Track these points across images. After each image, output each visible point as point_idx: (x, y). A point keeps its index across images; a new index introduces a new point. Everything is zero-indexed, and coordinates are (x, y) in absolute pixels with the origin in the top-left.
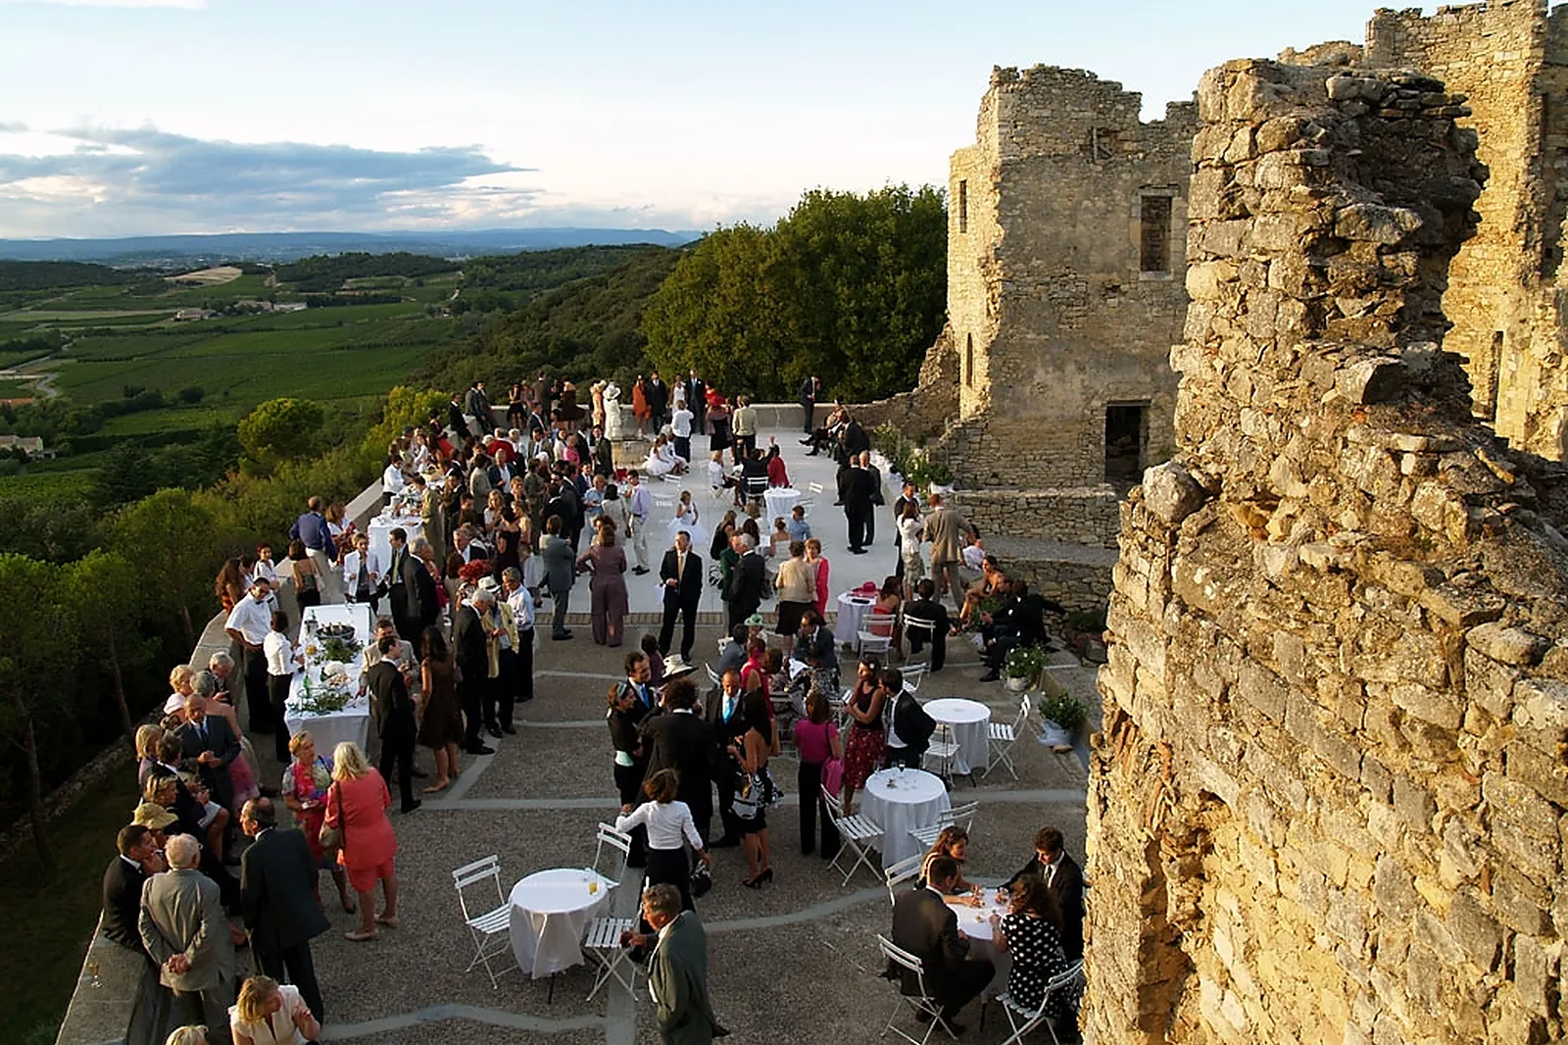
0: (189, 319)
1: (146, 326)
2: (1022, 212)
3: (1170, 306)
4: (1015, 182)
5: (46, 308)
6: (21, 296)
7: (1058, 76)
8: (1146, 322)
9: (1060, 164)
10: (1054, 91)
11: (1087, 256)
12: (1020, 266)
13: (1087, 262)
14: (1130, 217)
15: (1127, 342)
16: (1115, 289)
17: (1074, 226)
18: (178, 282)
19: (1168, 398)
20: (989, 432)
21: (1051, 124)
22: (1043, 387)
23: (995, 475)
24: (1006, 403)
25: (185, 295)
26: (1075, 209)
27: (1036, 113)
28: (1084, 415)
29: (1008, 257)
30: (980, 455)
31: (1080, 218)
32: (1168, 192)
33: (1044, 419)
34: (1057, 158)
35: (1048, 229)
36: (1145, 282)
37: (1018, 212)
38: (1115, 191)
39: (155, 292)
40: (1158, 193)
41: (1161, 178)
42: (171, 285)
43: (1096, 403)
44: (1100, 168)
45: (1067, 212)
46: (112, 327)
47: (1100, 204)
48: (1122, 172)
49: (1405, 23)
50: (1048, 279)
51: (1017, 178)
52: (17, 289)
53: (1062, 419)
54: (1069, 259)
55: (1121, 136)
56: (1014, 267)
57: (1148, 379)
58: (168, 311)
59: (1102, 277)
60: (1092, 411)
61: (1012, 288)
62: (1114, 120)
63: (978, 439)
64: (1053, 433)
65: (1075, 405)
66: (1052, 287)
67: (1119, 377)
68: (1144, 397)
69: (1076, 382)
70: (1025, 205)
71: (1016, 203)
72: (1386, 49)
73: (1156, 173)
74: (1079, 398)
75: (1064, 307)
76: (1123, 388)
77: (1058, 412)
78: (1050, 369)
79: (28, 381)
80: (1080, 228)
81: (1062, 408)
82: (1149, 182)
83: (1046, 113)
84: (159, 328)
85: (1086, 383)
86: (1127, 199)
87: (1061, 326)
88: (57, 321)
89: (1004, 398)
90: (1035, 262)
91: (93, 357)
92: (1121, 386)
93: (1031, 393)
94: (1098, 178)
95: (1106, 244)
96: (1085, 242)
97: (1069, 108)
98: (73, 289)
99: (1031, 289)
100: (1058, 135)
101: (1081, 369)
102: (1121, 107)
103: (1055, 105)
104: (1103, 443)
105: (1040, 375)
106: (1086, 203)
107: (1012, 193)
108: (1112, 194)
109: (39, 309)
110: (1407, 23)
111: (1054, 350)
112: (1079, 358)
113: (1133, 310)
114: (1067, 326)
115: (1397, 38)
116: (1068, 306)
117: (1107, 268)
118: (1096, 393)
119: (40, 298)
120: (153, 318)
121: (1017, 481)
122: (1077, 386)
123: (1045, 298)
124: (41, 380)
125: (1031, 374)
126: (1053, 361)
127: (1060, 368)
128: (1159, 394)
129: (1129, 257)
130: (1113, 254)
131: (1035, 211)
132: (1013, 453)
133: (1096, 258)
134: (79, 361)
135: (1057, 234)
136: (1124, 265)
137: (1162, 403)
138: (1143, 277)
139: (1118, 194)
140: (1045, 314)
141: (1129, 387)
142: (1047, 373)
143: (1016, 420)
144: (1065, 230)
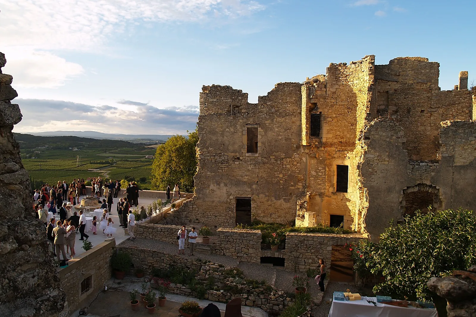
0: (149, 158)
1: (137, 160)
2: (206, 132)
3: (257, 165)
4: (204, 122)
5: (112, 153)
6: (107, 149)
7: (219, 88)
8: (249, 170)
9: (218, 117)
10: (217, 93)
11: (228, 147)
12: (205, 150)
13: (228, 149)
14: (243, 134)
15: (242, 177)
16: (238, 158)
17: (223, 137)
18: (148, 147)
19: (257, 197)
20: (195, 205)
21: (217, 104)
22: (213, 191)
23: (197, 219)
24: (201, 195)
25: (149, 151)
26: (223, 131)
27: (212, 100)
28: (227, 201)
29: (201, 147)
30: (192, 212)
31: (225, 134)
32: (256, 126)
33: (213, 202)
34: (218, 115)
35: (214, 138)
36: (247, 156)
37: (204, 132)
38: (237, 126)
39: (141, 150)
40: (252, 126)
41: (253, 122)
42: (146, 148)
43: (231, 197)
44: (232, 118)
45: (220, 132)
46: (127, 159)
47: (232, 130)
48: (240, 119)
49: (339, 68)
50: (215, 154)
51: (204, 121)
52: (106, 147)
53: (219, 202)
54: (222, 148)
55: (240, 108)
56: (203, 150)
57: (249, 190)
58: (144, 156)
59: (233, 154)
60: (230, 200)
61: (202, 157)
62: (238, 102)
63: (191, 207)
64: (217, 207)
65: (224, 198)
66: (216, 157)
67: (239, 189)
68: (248, 196)
69: (224, 190)
70: (207, 130)
71: (203, 129)
72: (333, 77)
73: (251, 120)
74: (225, 195)
75: (220, 164)
76: (241, 192)
77: (219, 200)
78: (215, 185)
79: (102, 173)
80: (225, 138)
81: (220, 198)
82: (249, 123)
83: (215, 100)
84: (140, 160)
85: (228, 190)
86: (241, 128)
87: (219, 170)
88: (114, 156)
89: (200, 194)
90: (210, 149)
91: (121, 167)
92: (240, 192)
93: (209, 193)
94: (231, 121)
95: (234, 143)
96: (227, 142)
97: (222, 98)
98: (120, 148)
99: (209, 158)
100: (219, 107)
101: (226, 185)
102: (240, 98)
103: (218, 98)
104: (234, 211)
105: (212, 187)
106: (227, 129)
107: (202, 126)
108: (236, 127)
109: (110, 153)
110: (340, 68)
111: (217, 179)
112: (225, 182)
113: (244, 166)
114: (221, 171)
115: (337, 73)
116: (221, 164)
117: (234, 151)
118: (231, 194)
119: (111, 150)
120: (140, 157)
121: (205, 222)
122: (225, 191)
123: (213, 161)
124: (106, 172)
125: (209, 186)
126: (216, 182)
127: (219, 184)
128: (254, 195)
129: (242, 148)
130: (236, 147)
131: (210, 132)
132: (203, 212)
133: (231, 148)
134: (117, 168)
135: (217, 140)
136: (240, 150)
137: (255, 199)
138: (247, 155)
139: (238, 127)
140: (213, 166)
141: (243, 192)
142: (214, 186)
143: (204, 201)
144: (220, 138)
